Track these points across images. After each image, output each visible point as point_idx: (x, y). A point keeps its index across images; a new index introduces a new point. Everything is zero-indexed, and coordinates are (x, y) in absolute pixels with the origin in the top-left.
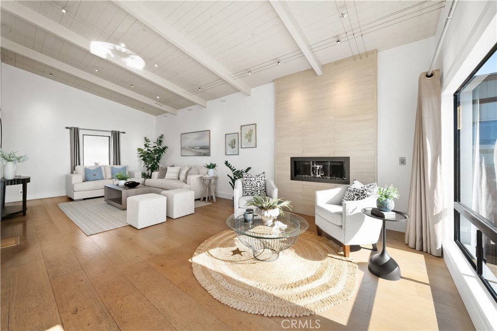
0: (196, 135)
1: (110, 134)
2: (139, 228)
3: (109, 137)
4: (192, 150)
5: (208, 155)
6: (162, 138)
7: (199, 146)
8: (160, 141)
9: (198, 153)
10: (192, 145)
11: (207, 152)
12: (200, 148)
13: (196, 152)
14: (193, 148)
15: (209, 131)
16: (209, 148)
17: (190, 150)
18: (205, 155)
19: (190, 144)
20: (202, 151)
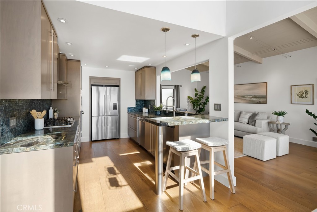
0: (247, 87)
1: (173, 87)
2: (265, 161)
3: (173, 89)
4: (242, 98)
5: (265, 103)
6: (205, 89)
7: (252, 96)
8: (203, 91)
9: (249, 101)
10: (242, 94)
11: (263, 100)
12: (253, 97)
13: (247, 100)
14: (243, 97)
15: (266, 83)
16: (266, 97)
17: (239, 98)
18: (259, 103)
19: (239, 93)
20: (256, 99)
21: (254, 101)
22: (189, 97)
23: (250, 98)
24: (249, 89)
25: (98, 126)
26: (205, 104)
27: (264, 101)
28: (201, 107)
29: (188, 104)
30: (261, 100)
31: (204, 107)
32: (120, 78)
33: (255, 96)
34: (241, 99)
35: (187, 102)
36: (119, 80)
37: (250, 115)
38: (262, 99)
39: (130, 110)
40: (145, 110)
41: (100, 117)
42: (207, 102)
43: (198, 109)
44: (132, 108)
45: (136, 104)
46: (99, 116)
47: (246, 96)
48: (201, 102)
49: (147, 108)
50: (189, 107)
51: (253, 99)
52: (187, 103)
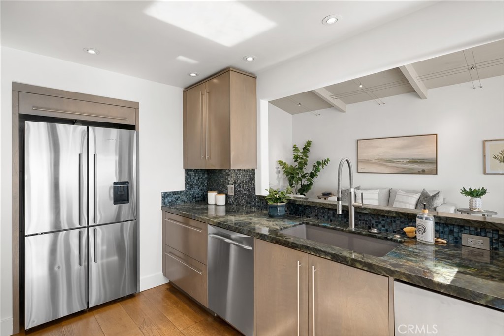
4: (387, 164)
5: (432, 172)
6: (309, 146)
7: (407, 159)
8: (306, 149)
9: (402, 170)
10: (388, 156)
11: (429, 168)
12: (409, 162)
13: (397, 168)
14: (391, 161)
15: (436, 135)
16: (435, 162)
17: (381, 165)
18: (423, 172)
19: (381, 155)
20: (415, 166)
21: (413, 169)
22: (281, 163)
23: (403, 163)
24: (403, 147)
25: (56, 268)
26: (312, 175)
27: (432, 170)
28: (305, 182)
29: (278, 176)
30: (425, 167)
31: (311, 184)
32: (137, 104)
33: (413, 159)
34: (384, 165)
35: (276, 173)
36: (134, 107)
37: (417, 196)
38: (428, 166)
39: (170, 201)
40: (216, 199)
41: (62, 235)
42: (316, 172)
43: (299, 187)
44: (175, 193)
45: (187, 183)
46: (56, 230)
47: (395, 160)
48: (305, 171)
49: (220, 192)
50: (279, 182)
51: (410, 166)
52: (276, 175)
